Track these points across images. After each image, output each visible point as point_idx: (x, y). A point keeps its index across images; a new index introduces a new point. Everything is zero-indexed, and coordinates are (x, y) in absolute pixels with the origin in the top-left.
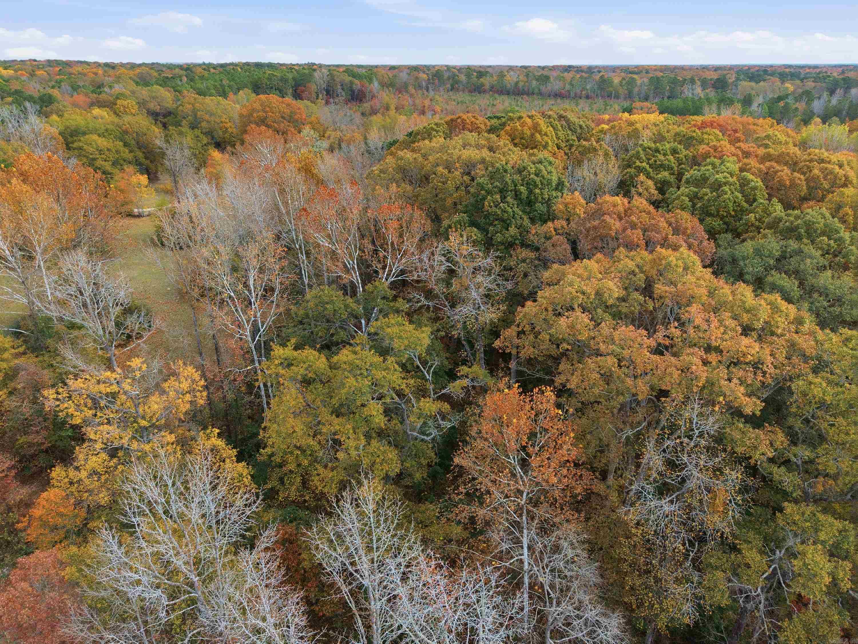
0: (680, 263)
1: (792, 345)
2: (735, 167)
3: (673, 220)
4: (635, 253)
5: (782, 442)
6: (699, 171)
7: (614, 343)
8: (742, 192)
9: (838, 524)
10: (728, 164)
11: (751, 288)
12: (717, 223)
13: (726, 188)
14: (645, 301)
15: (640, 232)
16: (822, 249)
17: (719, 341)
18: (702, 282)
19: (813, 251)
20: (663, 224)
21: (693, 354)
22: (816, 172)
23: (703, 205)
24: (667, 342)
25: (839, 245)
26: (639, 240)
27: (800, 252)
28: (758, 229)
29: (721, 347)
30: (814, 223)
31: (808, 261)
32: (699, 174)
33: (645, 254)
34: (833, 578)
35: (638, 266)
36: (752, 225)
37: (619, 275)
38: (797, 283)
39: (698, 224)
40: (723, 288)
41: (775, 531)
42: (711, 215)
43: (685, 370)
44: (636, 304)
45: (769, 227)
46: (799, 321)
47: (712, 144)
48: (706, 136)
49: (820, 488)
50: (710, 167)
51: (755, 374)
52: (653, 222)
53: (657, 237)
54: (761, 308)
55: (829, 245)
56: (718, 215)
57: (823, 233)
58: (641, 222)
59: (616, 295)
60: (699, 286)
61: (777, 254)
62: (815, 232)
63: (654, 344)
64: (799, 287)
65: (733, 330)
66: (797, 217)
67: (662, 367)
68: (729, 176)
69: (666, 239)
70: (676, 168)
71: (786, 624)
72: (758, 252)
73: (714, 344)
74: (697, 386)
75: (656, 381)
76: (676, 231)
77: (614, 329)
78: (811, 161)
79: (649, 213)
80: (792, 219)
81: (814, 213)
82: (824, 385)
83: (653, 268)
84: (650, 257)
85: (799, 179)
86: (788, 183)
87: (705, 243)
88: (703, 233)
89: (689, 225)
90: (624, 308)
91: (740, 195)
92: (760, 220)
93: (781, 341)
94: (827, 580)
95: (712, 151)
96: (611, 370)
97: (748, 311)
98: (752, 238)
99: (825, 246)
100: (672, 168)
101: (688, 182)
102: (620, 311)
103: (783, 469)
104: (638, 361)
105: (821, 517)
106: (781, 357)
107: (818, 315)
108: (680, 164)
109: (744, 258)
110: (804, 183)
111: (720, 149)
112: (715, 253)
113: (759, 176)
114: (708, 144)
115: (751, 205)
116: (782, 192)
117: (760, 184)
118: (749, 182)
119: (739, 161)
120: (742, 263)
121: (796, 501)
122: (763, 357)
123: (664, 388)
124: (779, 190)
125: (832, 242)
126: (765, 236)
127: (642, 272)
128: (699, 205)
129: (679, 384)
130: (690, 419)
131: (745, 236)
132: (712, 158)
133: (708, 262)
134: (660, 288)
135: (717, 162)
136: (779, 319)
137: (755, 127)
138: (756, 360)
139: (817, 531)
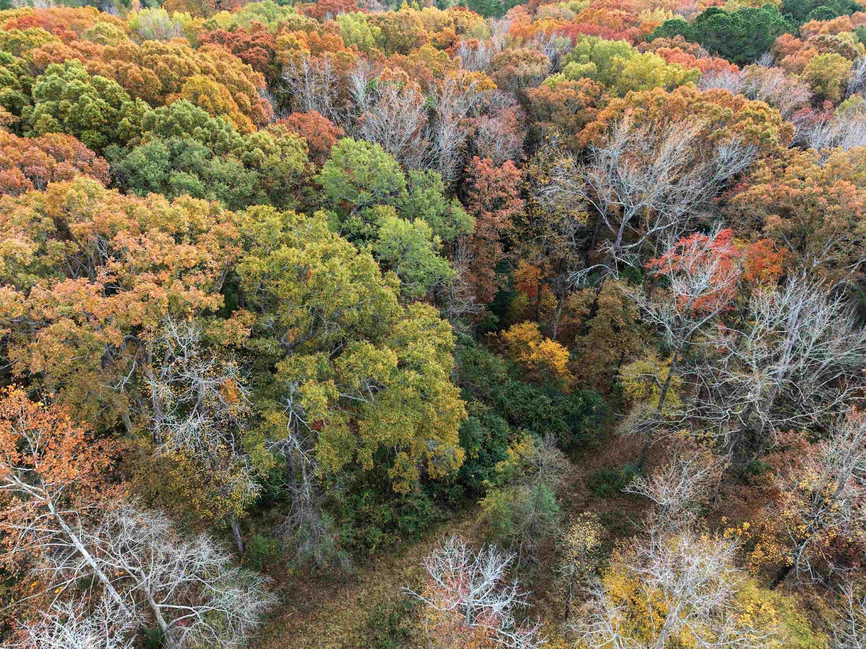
0: (82, 192)
1: (220, 235)
2: (82, 71)
3: (47, 145)
4: (25, 196)
5: (251, 319)
6: (46, 80)
7: (58, 304)
8: (103, 97)
9: (313, 358)
10: (74, 69)
11: (162, 196)
12: (95, 136)
13: (85, 96)
14: (67, 245)
15: (16, 170)
16: (200, 138)
17: (160, 257)
18: (115, 206)
19: (195, 142)
20: (40, 154)
21: (144, 281)
22: (161, 64)
23: (70, 118)
24: (113, 279)
25: (212, 131)
26: (22, 179)
27: (185, 146)
28: (138, 132)
29: (165, 263)
30: (183, 116)
31: (196, 153)
32: (48, 84)
33: (37, 193)
34: (329, 396)
35: (38, 210)
36: (131, 129)
37: (20, 228)
38: (196, 176)
39: (78, 143)
40: (137, 205)
41: (279, 387)
42: (84, 128)
43: (145, 299)
44: (59, 253)
45: (148, 128)
46: (215, 212)
47: (44, 46)
48: (33, 38)
49: (292, 338)
50: (55, 75)
51: (204, 273)
52: (26, 154)
53: (42, 170)
54: (180, 213)
55: (204, 133)
56: (91, 126)
57: (196, 124)
58: (12, 158)
59: (30, 252)
60: (114, 211)
61: (168, 154)
62: (189, 124)
63: (101, 287)
64: (200, 179)
65: (167, 242)
66: (167, 113)
67: (121, 305)
68: (80, 82)
69: (53, 170)
70: (17, 81)
71: (316, 447)
72: (150, 156)
73: (158, 262)
74: (164, 307)
75: (123, 321)
76: (60, 157)
77: (50, 288)
78: (151, 53)
79: (15, 145)
80: (163, 116)
81: (179, 106)
82: (258, 259)
83: (55, 207)
84: (45, 196)
85: (150, 73)
86: (141, 79)
87: (96, 161)
88: (88, 151)
89: (68, 147)
90: (47, 261)
91: (102, 101)
92: (134, 122)
93: (210, 236)
94: (325, 400)
95: (48, 55)
96: (71, 333)
97: (170, 219)
98: (138, 143)
99: (203, 135)
100: (12, 82)
101: (40, 96)
102: (45, 266)
103: (262, 339)
104: (95, 310)
105: (302, 359)
106: (217, 250)
107: (226, 199)
108: (19, 75)
109: (141, 166)
110: (156, 77)
111: (55, 52)
112: (111, 168)
113: (112, 76)
114: (40, 46)
115: (119, 109)
116: (142, 90)
117: (116, 85)
118: (104, 85)
119: (84, 63)
120: (141, 172)
121: (283, 357)
122: (203, 256)
123: (134, 323)
124: (138, 87)
125: (205, 130)
126: (148, 139)
127: (46, 215)
128: (66, 120)
129: (147, 313)
130: (173, 339)
131: (130, 142)
132: (53, 64)
133: (109, 181)
134: (75, 227)
135: (61, 67)
136: (199, 217)
137: (81, 21)
138: (200, 262)
139: (304, 370)
